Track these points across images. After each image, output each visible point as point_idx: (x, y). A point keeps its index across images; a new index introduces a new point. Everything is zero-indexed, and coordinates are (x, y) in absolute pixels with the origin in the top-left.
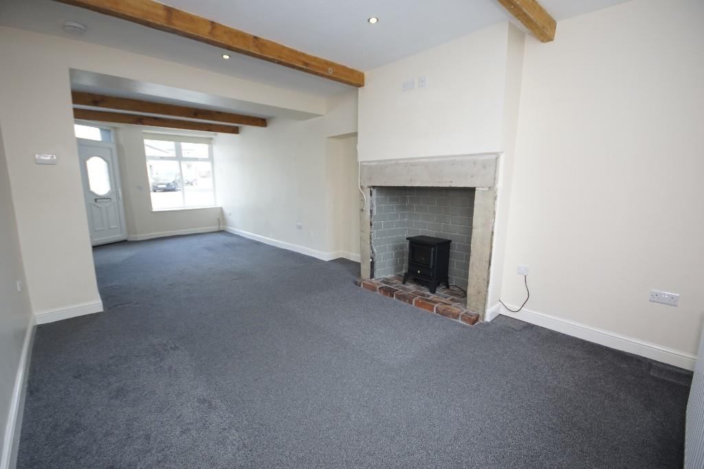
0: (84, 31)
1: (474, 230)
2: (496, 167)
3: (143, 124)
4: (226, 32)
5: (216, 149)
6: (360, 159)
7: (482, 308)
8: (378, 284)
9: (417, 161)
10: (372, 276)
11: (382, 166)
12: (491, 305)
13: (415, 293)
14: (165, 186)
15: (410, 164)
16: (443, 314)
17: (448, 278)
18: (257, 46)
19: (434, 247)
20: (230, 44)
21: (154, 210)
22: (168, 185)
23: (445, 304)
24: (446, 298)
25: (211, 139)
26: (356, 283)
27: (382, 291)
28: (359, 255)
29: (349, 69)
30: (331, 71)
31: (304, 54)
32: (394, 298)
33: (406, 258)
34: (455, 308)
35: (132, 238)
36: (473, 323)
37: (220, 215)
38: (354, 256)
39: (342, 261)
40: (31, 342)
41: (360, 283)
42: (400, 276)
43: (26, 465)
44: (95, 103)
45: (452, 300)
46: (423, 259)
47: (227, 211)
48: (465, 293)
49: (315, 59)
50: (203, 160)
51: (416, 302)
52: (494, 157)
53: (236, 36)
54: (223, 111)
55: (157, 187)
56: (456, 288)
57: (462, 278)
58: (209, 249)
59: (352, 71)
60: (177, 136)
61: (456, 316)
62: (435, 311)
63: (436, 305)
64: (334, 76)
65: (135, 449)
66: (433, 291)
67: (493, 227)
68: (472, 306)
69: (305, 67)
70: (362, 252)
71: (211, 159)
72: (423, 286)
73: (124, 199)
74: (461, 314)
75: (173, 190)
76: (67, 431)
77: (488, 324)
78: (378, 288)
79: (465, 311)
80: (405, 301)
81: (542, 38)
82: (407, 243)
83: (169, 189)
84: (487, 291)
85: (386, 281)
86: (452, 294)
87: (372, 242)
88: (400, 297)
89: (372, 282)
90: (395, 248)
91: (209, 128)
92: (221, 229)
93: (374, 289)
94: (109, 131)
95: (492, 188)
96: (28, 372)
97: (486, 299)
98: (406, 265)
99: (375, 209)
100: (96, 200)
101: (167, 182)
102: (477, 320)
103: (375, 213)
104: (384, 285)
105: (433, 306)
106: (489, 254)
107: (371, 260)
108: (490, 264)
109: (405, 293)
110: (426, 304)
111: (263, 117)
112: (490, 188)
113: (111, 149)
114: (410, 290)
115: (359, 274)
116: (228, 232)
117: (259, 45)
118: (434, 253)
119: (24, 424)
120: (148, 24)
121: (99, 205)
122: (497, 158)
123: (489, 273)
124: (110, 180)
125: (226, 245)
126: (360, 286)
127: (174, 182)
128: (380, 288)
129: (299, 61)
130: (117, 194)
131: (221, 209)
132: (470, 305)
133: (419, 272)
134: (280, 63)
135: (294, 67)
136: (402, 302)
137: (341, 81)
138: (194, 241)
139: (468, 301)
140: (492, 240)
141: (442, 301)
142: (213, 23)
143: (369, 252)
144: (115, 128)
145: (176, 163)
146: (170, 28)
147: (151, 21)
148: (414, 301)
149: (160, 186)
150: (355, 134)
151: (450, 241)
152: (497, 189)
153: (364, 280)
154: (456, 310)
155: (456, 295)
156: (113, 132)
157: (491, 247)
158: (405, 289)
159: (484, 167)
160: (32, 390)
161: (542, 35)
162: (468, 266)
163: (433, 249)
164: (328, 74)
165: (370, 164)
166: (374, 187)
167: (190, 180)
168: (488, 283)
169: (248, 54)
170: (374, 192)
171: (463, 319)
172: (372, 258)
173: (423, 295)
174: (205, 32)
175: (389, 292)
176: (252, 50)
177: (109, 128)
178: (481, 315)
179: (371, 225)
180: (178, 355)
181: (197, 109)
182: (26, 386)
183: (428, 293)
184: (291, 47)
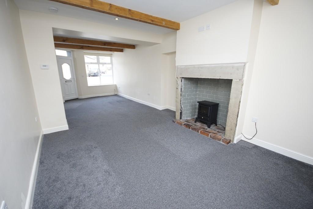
0: (57, 11)
1: (230, 100)
2: (244, 70)
3: (83, 49)
4: (116, 9)
5: (113, 59)
6: (177, 65)
7: (233, 137)
8: (184, 122)
9: (203, 66)
10: (181, 118)
11: (187, 68)
12: (237, 136)
13: (200, 127)
14: (93, 74)
15: (200, 67)
16: (213, 138)
17: (217, 121)
18: (130, 14)
19: (211, 106)
20: (118, 14)
21: (88, 86)
22: (95, 73)
23: (215, 133)
24: (215, 130)
25: (112, 54)
26: (173, 121)
27: (185, 126)
28: (175, 108)
29: (173, 22)
30: (164, 23)
31: (151, 16)
32: (191, 129)
33: (197, 111)
34: (219, 136)
35: (80, 97)
36: (228, 143)
37: (116, 88)
38: (173, 108)
39: (167, 110)
40: (41, 142)
41: (175, 121)
42: (194, 118)
43: (38, 194)
44: (64, 41)
45: (218, 132)
46: (205, 111)
47: (118, 86)
48: (225, 128)
49: (157, 18)
50: (108, 64)
51: (200, 131)
52: (243, 64)
53: (121, 10)
54: (116, 42)
55: (90, 74)
56: (220, 126)
57: (224, 121)
58: (110, 103)
59: (174, 23)
60: (98, 53)
61: (220, 140)
62: (209, 137)
63: (210, 134)
64: (165, 26)
65: (79, 191)
66: (209, 127)
67: (240, 99)
68: (228, 136)
69: (152, 22)
70: (176, 107)
71: (111, 63)
72: (204, 124)
73: (77, 81)
74: (222, 139)
75: (97, 76)
76: (54, 181)
77: (235, 144)
78: (183, 124)
79: (224, 137)
80: (196, 131)
81: (272, 3)
82: (198, 104)
83: (95, 75)
84: (236, 129)
85: (187, 121)
86: (218, 129)
87: (181, 103)
88: (194, 129)
89: (181, 121)
90: (192, 106)
91: (111, 50)
92: (116, 94)
93: (181, 124)
94: (70, 52)
95: (241, 80)
96: (40, 154)
97: (235, 133)
98: (197, 113)
99: (183, 88)
100: (66, 82)
101: (94, 72)
102: (230, 142)
103: (183, 90)
104: (186, 123)
105: (209, 134)
106: (237, 112)
107: (180, 111)
108: (238, 117)
109: (196, 127)
110: (205, 133)
111: (134, 45)
112: (240, 80)
113: (71, 60)
114: (198, 126)
115: (175, 117)
116: (119, 96)
117: (131, 13)
118: (210, 109)
119: (38, 176)
120: (83, 7)
121: (67, 84)
122: (244, 65)
123: (237, 121)
124: (71, 73)
125: (118, 101)
126: (175, 122)
127: (97, 72)
128: (184, 124)
129: (149, 19)
130: (74, 79)
131: (116, 85)
132: (227, 135)
133: (203, 118)
134: (140, 21)
135: (147, 22)
136: (194, 131)
137: (168, 28)
138: (104, 99)
139: (226, 133)
140: (239, 105)
141: (213, 132)
142: (110, 4)
143: (179, 107)
144: (72, 51)
145: (97, 65)
146: (92, 8)
147: (84, 6)
148: (199, 131)
149: (91, 74)
150: (175, 52)
151: (219, 104)
152: (244, 80)
153: (177, 120)
154: (220, 137)
155: (220, 129)
156: (72, 53)
157: (239, 108)
158: (196, 125)
159: (238, 69)
160: (41, 162)
161: (272, 2)
162: (227, 116)
163: (210, 108)
164: (163, 25)
165: (182, 67)
166: (183, 78)
167: (104, 71)
168: (236, 125)
169: (126, 18)
170: (183, 80)
171: (223, 141)
172: (181, 110)
173: (204, 129)
174: (107, 9)
175: (188, 126)
176: (127, 16)
177: (70, 51)
178: (232, 140)
179: (181, 95)
180: (97, 151)
181: (105, 42)
182: (39, 160)
183: (207, 128)
184: (146, 13)
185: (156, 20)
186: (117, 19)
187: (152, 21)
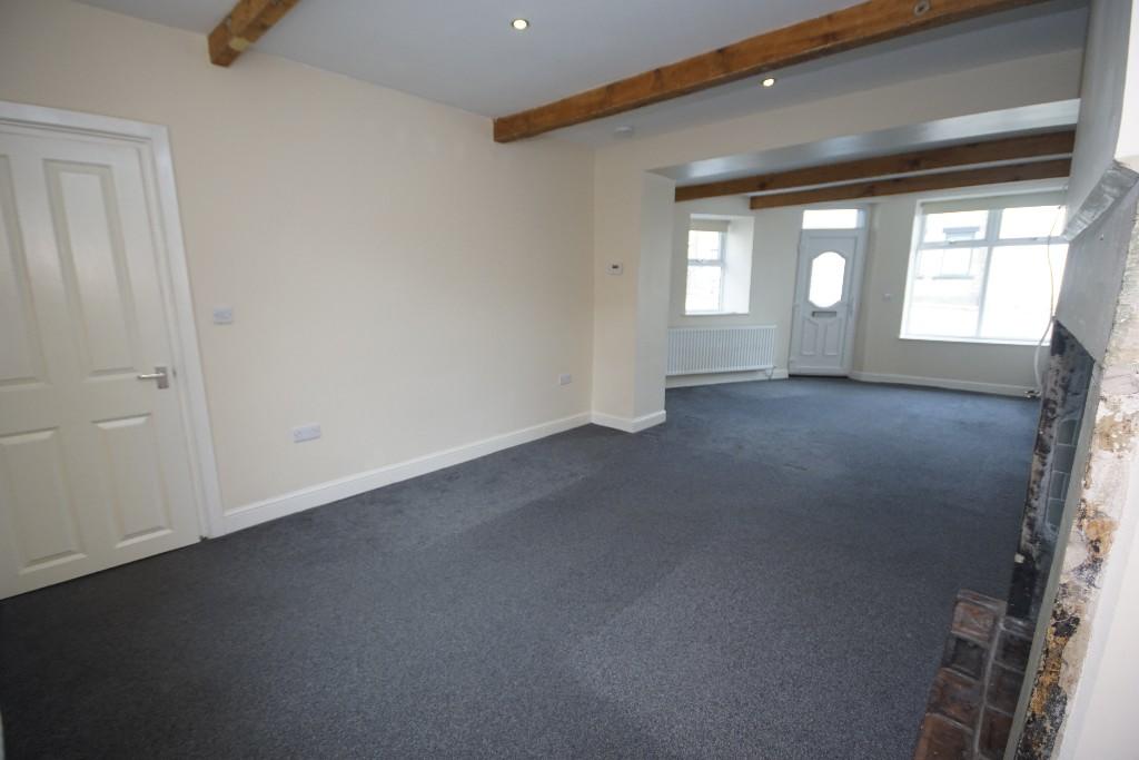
18: (721, 65)
21: (901, 337)
35: (855, 375)
60: (993, 197)
73: (859, 315)
100: (813, 314)
121: (817, 321)
130: (849, 307)
142: (657, 71)
144: (871, 204)
185: (859, 21)
186: (769, 83)
187: (827, 37)
